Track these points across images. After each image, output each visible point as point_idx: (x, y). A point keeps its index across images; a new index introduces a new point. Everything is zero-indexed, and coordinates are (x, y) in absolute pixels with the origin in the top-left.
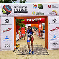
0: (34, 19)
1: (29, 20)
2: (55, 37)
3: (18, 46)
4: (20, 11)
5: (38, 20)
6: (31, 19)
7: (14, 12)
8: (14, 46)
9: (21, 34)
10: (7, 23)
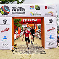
0: (31, 20)
1: (26, 21)
2: (51, 37)
3: (15, 46)
5: (34, 21)
6: (27, 20)
7: (12, 13)
8: (12, 46)
9: (18, 34)
10: (5, 23)
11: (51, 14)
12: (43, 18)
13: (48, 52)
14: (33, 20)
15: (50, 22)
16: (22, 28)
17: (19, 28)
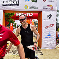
1: (19, 16)
4: (10, 4)
7: (3, 5)
11: (50, 7)
12: (40, 13)
13: (46, 53)
14: (28, 15)
15: (48, 17)
16: (15, 24)
17: (11, 24)
